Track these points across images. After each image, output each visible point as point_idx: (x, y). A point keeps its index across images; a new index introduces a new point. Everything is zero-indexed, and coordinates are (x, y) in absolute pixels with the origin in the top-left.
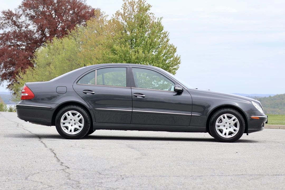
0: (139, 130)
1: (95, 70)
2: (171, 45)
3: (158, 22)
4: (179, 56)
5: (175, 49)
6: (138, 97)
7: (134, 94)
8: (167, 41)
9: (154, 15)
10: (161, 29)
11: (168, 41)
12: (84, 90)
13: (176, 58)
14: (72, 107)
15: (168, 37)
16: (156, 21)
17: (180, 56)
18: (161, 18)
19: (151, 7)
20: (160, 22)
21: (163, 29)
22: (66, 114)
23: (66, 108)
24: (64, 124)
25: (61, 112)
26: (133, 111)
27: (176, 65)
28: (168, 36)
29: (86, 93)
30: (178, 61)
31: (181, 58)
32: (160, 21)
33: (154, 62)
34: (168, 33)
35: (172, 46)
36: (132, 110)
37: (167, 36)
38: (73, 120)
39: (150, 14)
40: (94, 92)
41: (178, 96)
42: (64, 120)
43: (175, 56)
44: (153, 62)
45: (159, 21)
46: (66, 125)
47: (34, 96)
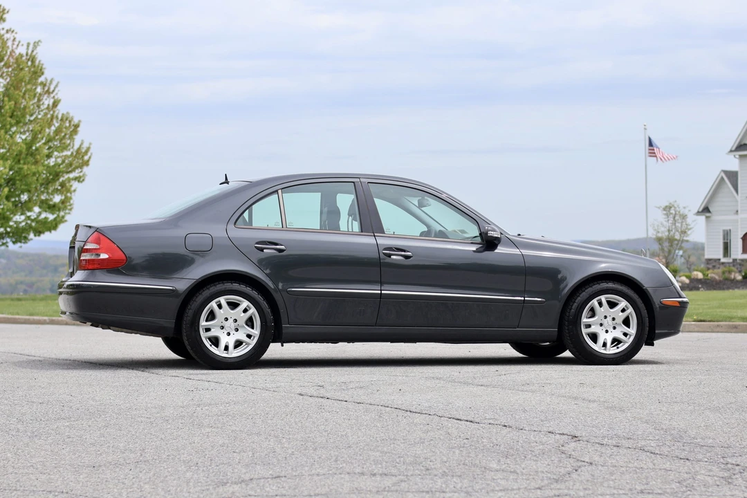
0: (392, 341)
1: (277, 191)
2: (63, 114)
3: (27, 55)
4: (85, 145)
5: (77, 126)
6: (393, 257)
7: (385, 249)
8: (55, 104)
9: (16, 36)
10: (37, 72)
11: (57, 106)
13: (79, 149)
14: (229, 286)
15: (57, 94)
16: (22, 50)
17: (90, 144)
18: (36, 44)
19: (8, 12)
20: (34, 53)
21: (43, 74)
22: (213, 304)
23: (213, 289)
24: (208, 330)
25: (200, 298)
26: (383, 292)
27: (81, 166)
28: (56, 92)
29: (262, 250)
30: (86, 158)
31: (91, 151)
32: (33, 51)
33: (22, 162)
34: (54, 84)
35: (67, 119)
36: (381, 290)
37: (53, 91)
38: (230, 321)
39: (7, 32)
40: (283, 247)
41: (488, 254)
42: (206, 321)
43: (76, 146)
44: (19, 161)
45: (30, 52)
46: (214, 332)
47: (124, 258)
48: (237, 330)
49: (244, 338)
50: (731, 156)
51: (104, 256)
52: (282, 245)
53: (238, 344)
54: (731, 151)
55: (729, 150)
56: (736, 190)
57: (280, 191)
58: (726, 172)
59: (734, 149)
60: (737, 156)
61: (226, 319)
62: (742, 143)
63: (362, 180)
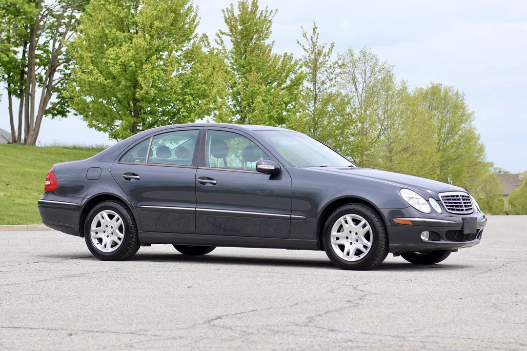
1: (150, 137)
7: (200, 179)
12: (125, 174)
14: (107, 203)
23: (98, 206)
25: (91, 212)
26: (196, 209)
29: (129, 179)
42: (96, 227)
46: (99, 235)
47: (57, 184)
48: (112, 234)
52: (138, 176)
61: (107, 226)
63: (205, 128)
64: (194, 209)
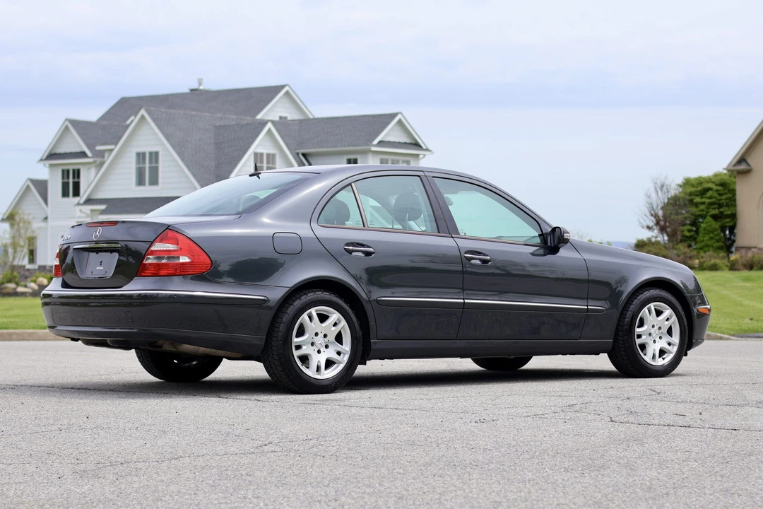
1: (350, 184)
6: (473, 262)
7: (466, 253)
12: (348, 244)
22: (305, 317)
24: (298, 347)
26: (466, 301)
29: (351, 252)
36: (464, 300)
38: (321, 335)
40: (371, 250)
41: (550, 258)
42: (298, 336)
46: (305, 350)
47: (210, 262)
48: (327, 347)
49: (335, 357)
50: (41, 165)
51: (184, 259)
52: (370, 247)
53: (329, 363)
54: (41, 160)
55: (39, 158)
56: (46, 201)
57: (353, 184)
58: (33, 181)
59: (44, 157)
60: (47, 165)
61: (316, 334)
62: (53, 152)
63: (427, 174)
64: (462, 301)
